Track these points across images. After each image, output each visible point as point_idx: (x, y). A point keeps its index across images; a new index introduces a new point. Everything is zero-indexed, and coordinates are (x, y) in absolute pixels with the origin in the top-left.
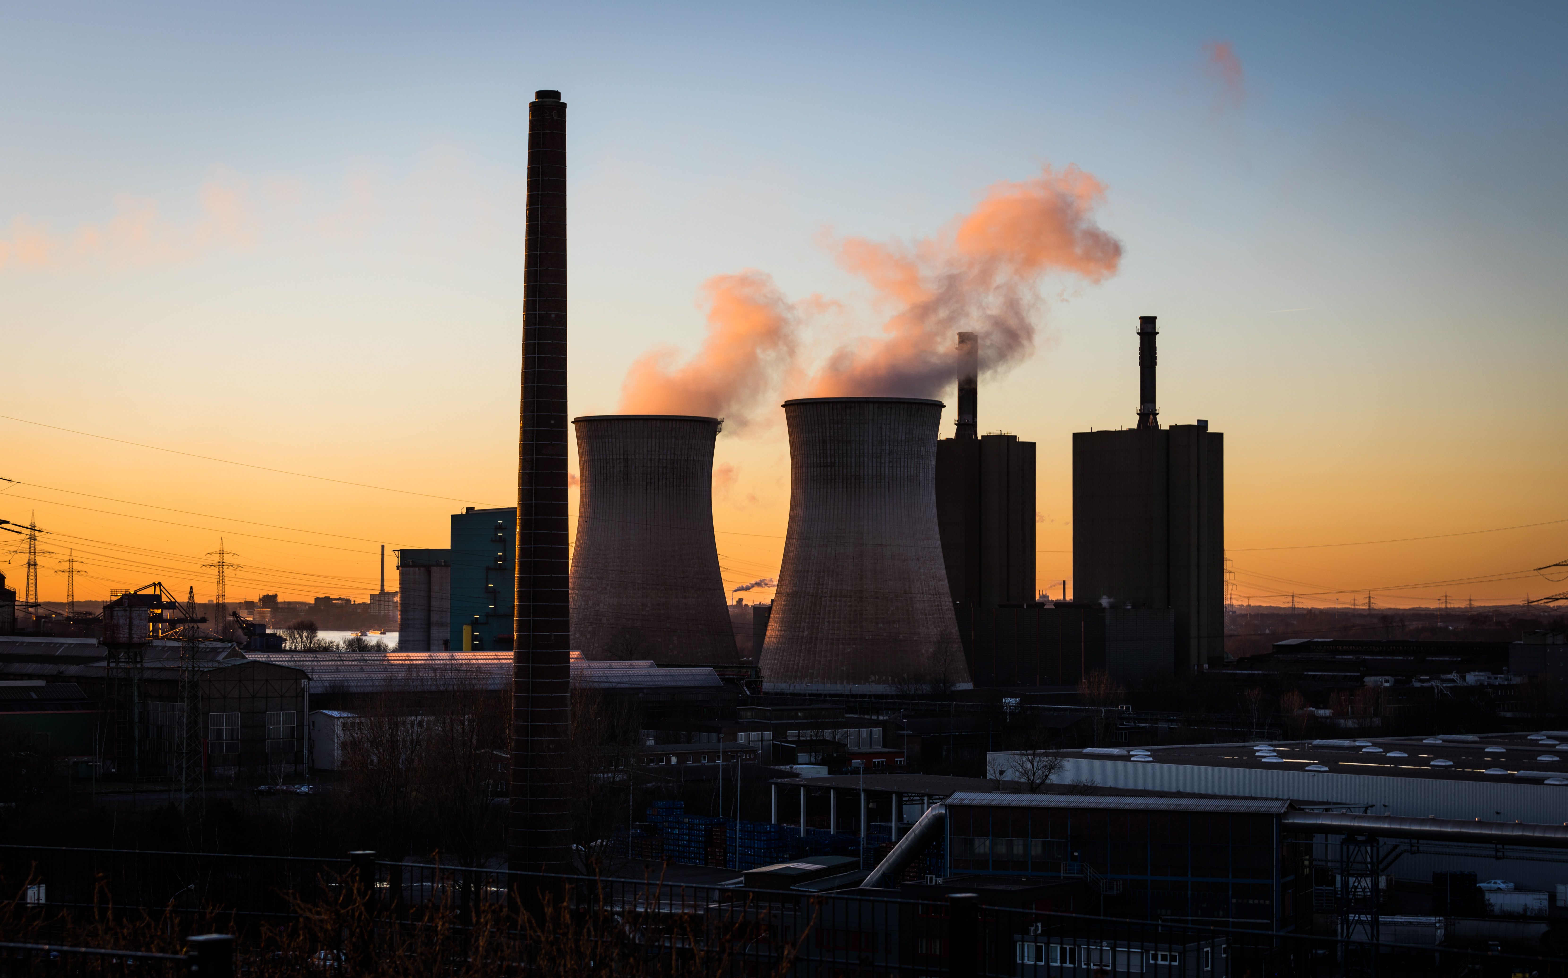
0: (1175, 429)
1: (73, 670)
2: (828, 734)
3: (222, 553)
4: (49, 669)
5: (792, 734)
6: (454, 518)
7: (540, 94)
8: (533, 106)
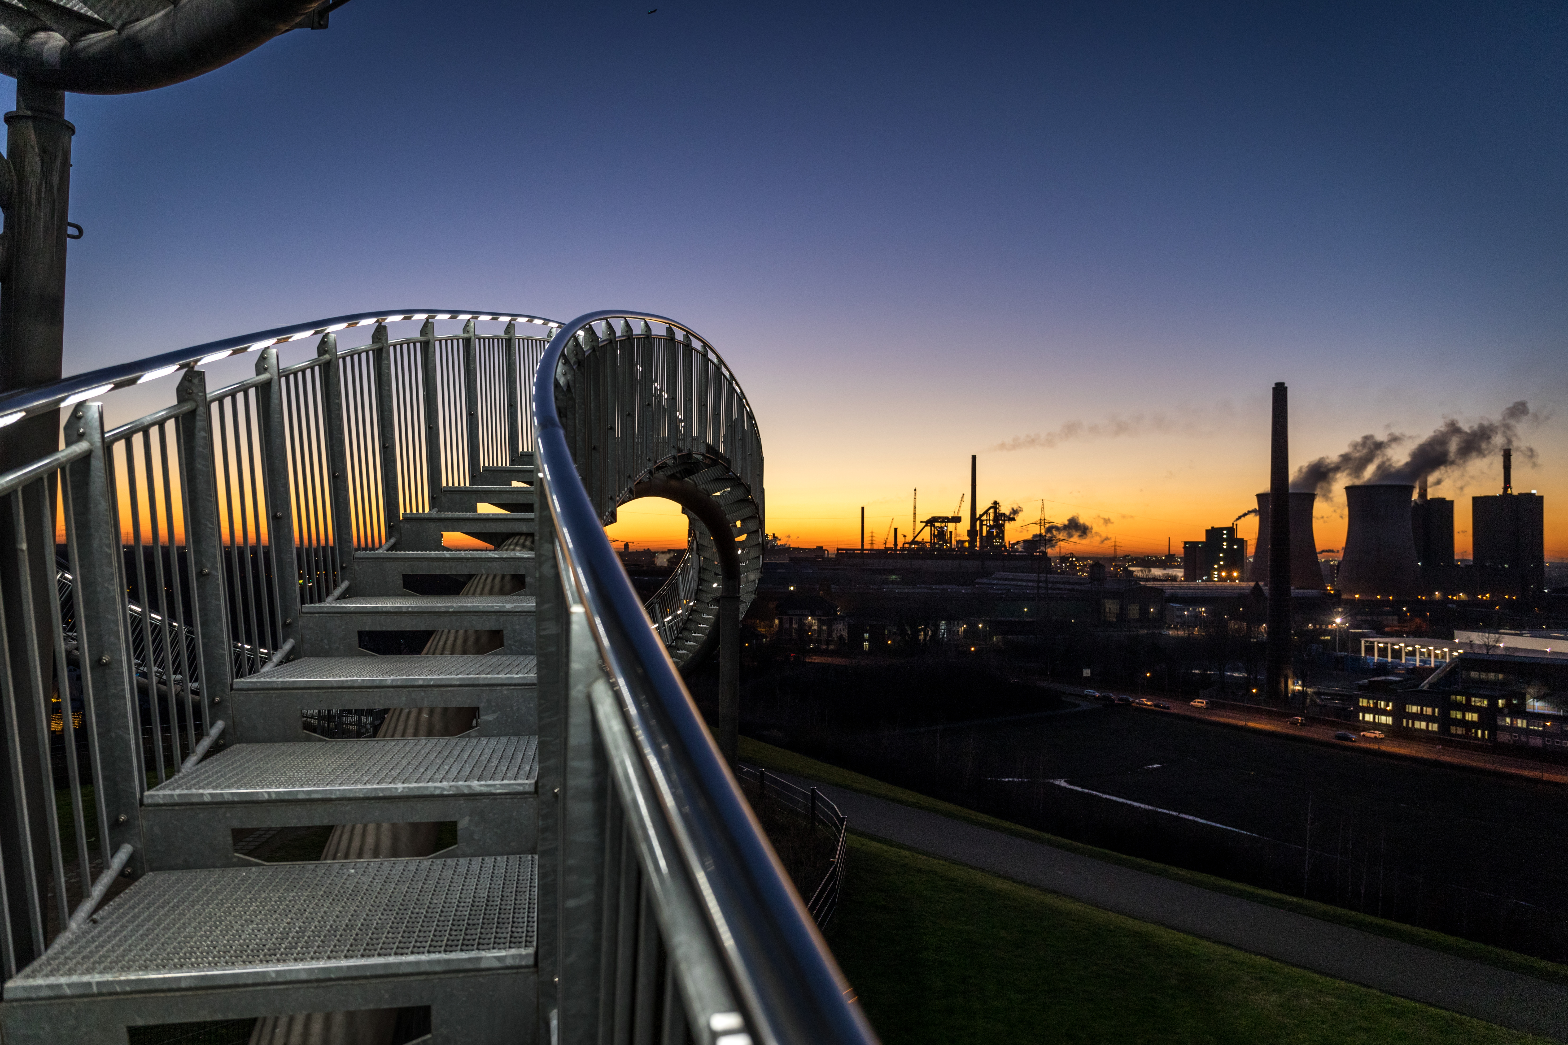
0: (1521, 495)
1: (1078, 587)
2: (1375, 618)
4: (1070, 587)
5: (1359, 618)
6: (1207, 531)
7: (1276, 384)
8: (1273, 388)
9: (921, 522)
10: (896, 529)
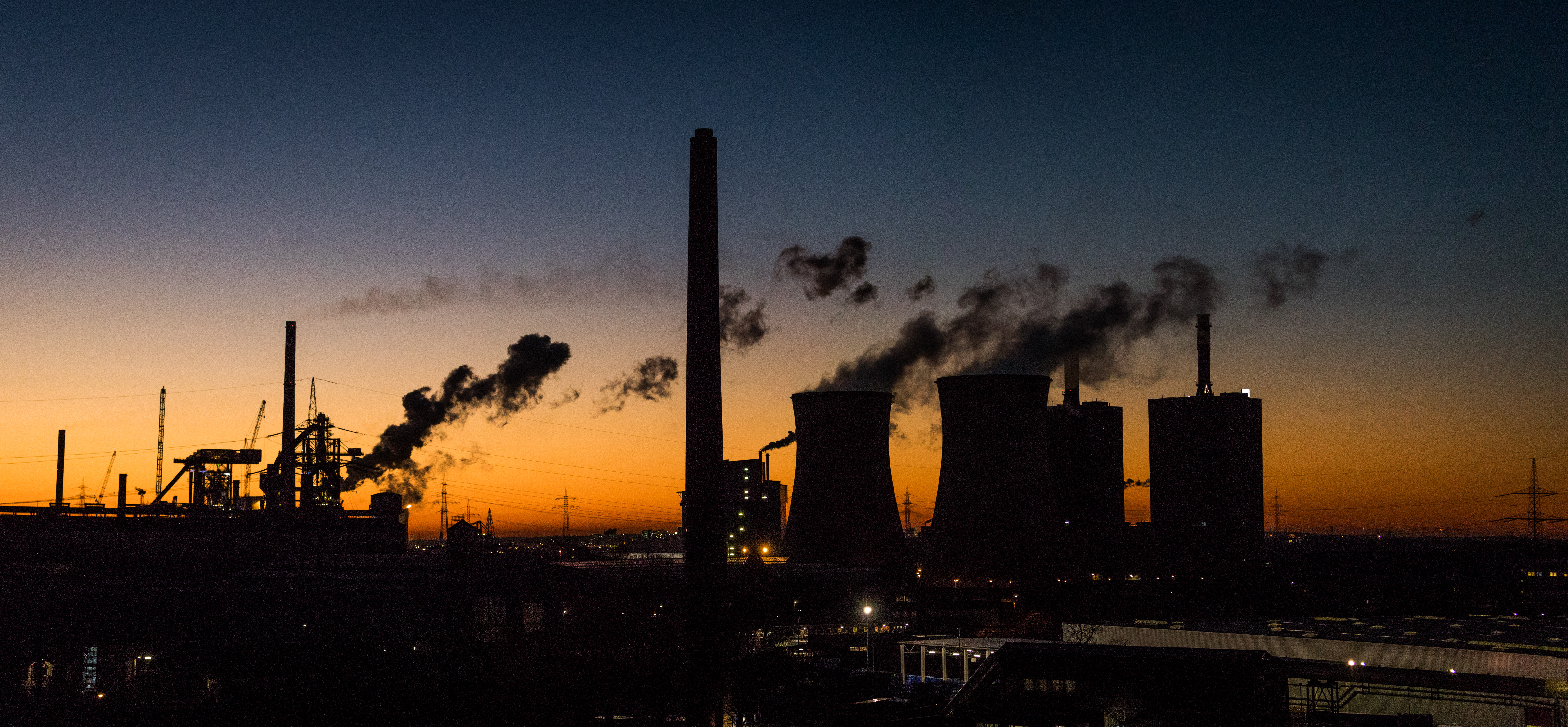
0: (1224, 395)
3: (566, 498)
7: (698, 131)
8: (690, 142)
9: (176, 461)
10: (123, 478)
